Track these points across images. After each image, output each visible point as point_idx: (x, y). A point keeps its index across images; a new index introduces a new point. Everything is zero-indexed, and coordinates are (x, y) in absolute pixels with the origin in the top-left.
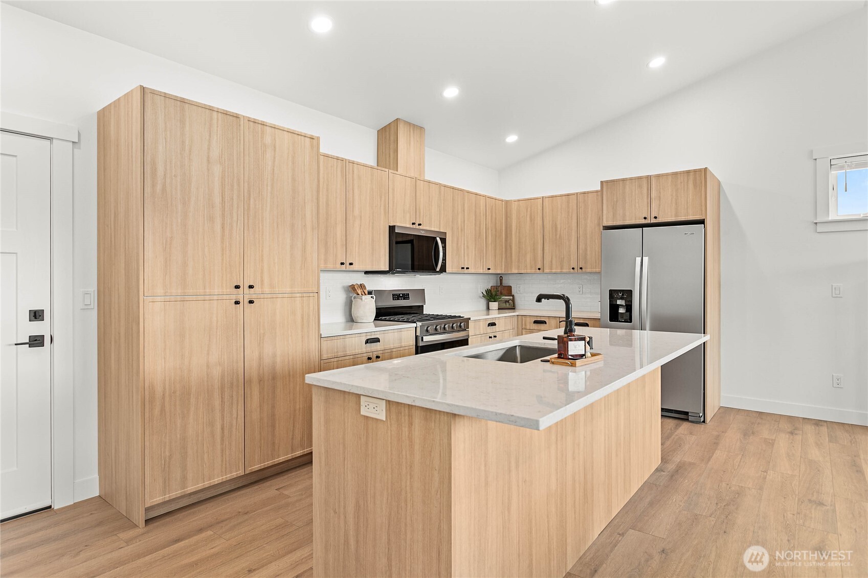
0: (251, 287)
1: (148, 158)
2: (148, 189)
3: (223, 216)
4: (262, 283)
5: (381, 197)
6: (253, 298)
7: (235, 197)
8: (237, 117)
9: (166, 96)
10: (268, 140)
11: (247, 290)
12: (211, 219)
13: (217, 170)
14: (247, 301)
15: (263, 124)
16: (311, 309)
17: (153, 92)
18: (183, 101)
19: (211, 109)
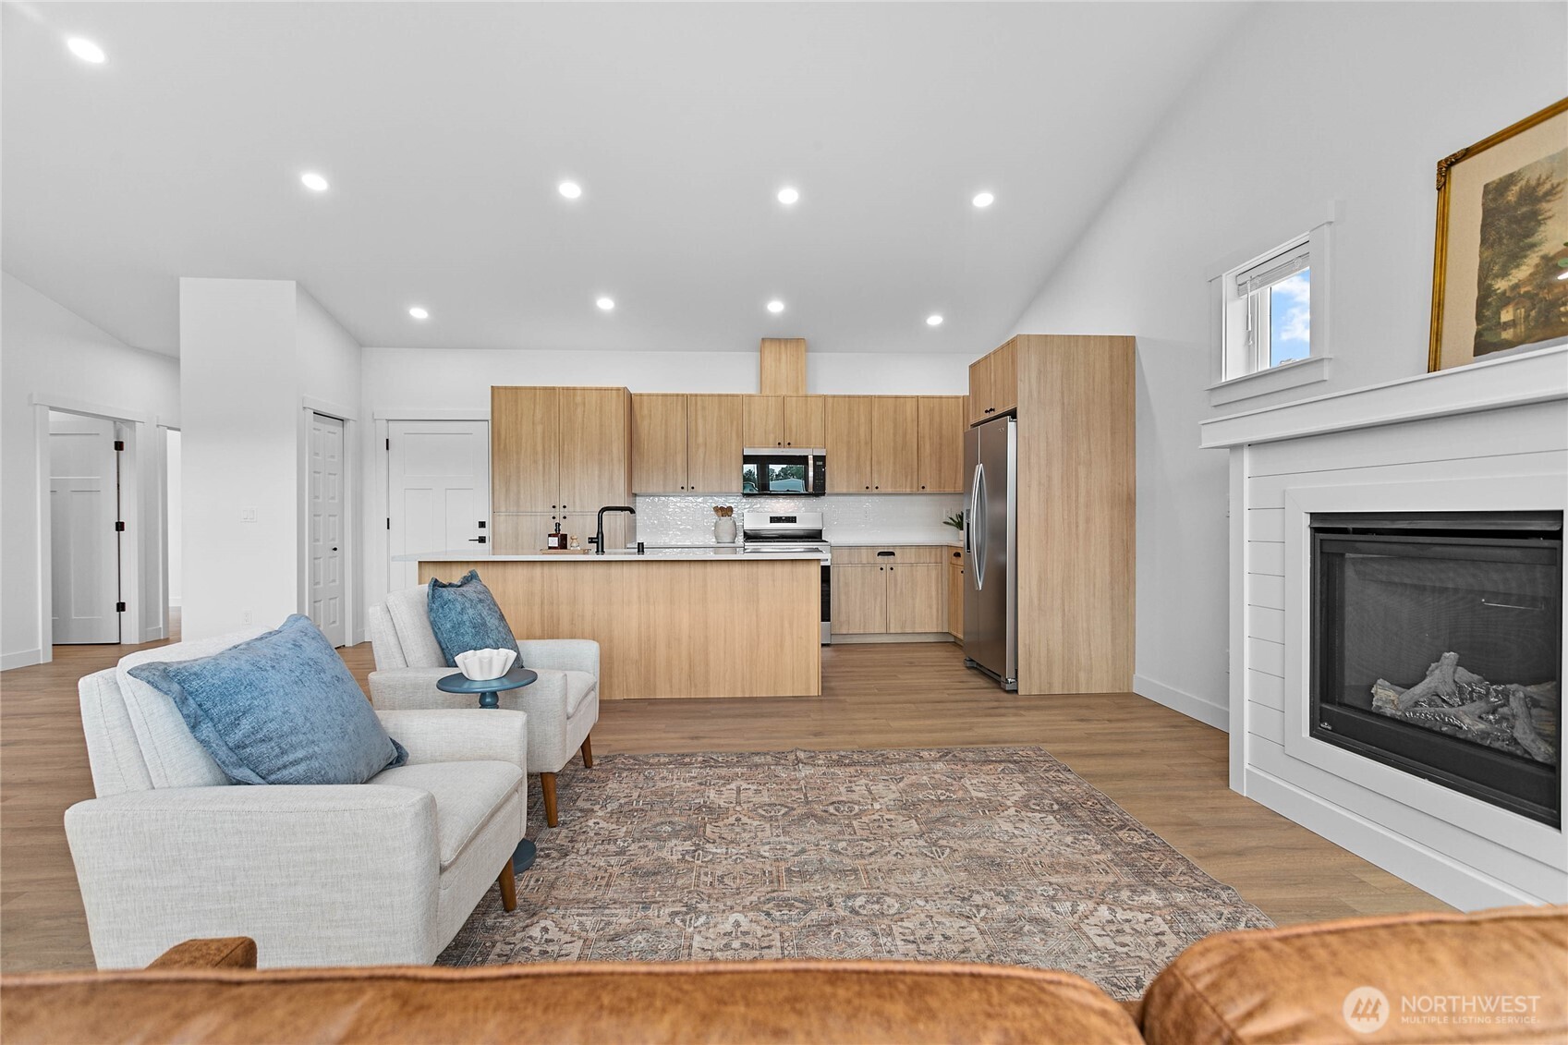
0: (564, 507)
1: (496, 430)
2: (496, 447)
3: (544, 458)
4: (574, 505)
5: (732, 423)
6: (567, 515)
7: (552, 446)
8: (554, 388)
9: (506, 388)
10: (579, 399)
11: (562, 509)
12: (535, 462)
13: (539, 429)
14: (562, 517)
15: (574, 389)
16: (618, 524)
17: (498, 388)
18: (516, 388)
19: (535, 388)
